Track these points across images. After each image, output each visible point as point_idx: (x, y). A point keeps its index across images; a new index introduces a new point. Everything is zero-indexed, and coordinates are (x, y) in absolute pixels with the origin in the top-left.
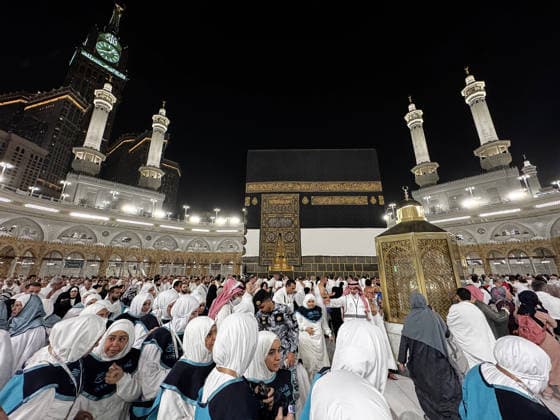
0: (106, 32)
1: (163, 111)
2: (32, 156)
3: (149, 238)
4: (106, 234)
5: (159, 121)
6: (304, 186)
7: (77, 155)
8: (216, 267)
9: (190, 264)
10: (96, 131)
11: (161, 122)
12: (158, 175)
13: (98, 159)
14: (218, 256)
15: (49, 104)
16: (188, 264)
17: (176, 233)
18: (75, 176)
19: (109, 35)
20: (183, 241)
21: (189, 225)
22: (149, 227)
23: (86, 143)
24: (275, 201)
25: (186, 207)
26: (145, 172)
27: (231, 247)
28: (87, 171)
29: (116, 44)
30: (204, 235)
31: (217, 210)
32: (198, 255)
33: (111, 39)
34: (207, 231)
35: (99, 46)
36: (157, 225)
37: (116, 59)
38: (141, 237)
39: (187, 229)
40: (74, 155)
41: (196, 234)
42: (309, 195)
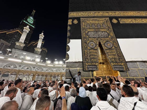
0: (31, 16)
1: (42, 33)
2: (6, 45)
3: (34, 68)
4: (20, 66)
5: (41, 36)
6: (111, 14)
7: (17, 44)
8: (55, 77)
9: (46, 76)
10: (23, 38)
11: (42, 36)
12: (40, 50)
13: (23, 45)
14: (56, 74)
15: (13, 32)
16: (45, 76)
17: (43, 66)
18: (15, 49)
19: (31, 17)
20: (45, 69)
21: (47, 64)
22: (34, 64)
23: (20, 41)
24: (91, 21)
25: (47, 59)
26: (36, 49)
27: (60, 71)
28: (19, 48)
29: (33, 19)
30: (52, 67)
31: (56, 60)
32: (49, 73)
33: (32, 18)
34: (53, 66)
35: (28, 20)
36: (37, 64)
37: (32, 23)
38: (31, 67)
39: (46, 65)
40: (16, 44)
41: (49, 67)
42: (117, 18)
